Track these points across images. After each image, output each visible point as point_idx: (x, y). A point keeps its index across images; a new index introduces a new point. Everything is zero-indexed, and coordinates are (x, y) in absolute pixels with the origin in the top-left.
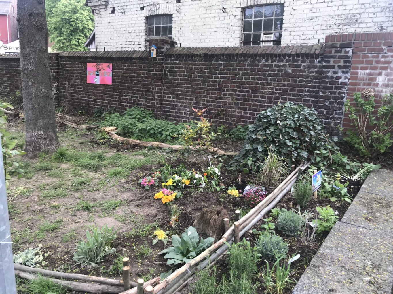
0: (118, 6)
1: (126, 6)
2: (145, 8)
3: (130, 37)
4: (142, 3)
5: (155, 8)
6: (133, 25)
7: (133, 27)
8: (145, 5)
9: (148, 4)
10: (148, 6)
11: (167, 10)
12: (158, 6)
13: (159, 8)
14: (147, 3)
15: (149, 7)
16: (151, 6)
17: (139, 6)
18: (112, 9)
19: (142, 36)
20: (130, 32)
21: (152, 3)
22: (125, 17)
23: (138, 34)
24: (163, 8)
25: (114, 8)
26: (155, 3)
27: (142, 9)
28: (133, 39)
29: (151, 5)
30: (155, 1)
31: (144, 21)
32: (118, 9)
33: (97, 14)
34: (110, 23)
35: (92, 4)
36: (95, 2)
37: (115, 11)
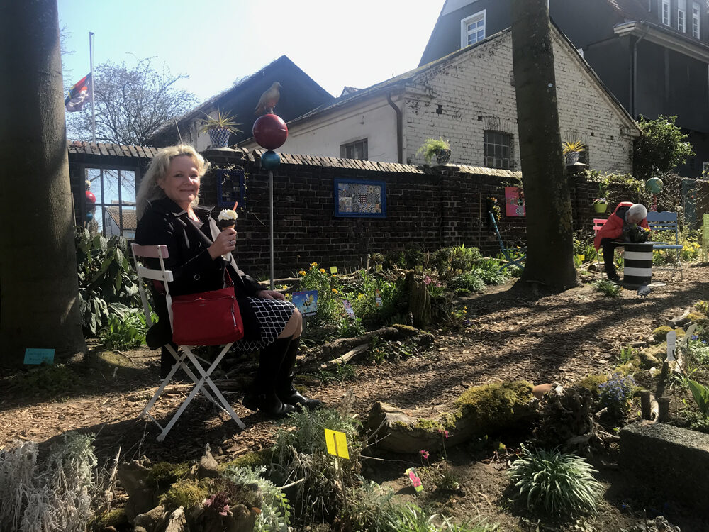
0: (448, 106)
1: (460, 109)
2: (483, 119)
3: (465, 154)
4: (480, 112)
5: (496, 122)
6: (469, 138)
7: (469, 140)
8: (484, 115)
9: (487, 115)
10: (486, 117)
11: (509, 128)
12: (498, 120)
13: (500, 123)
14: (486, 113)
15: (488, 118)
16: (491, 119)
17: (476, 113)
18: (437, 107)
19: (481, 154)
20: (464, 145)
21: (493, 116)
22: (458, 123)
23: (476, 151)
24: (503, 125)
25: (440, 106)
26: (496, 117)
27: (480, 118)
28: (469, 156)
29: (490, 117)
30: (496, 113)
31: (483, 136)
32: (447, 108)
33: (412, 107)
34: (433, 126)
35: (412, 90)
36: (419, 89)
37: (443, 112)
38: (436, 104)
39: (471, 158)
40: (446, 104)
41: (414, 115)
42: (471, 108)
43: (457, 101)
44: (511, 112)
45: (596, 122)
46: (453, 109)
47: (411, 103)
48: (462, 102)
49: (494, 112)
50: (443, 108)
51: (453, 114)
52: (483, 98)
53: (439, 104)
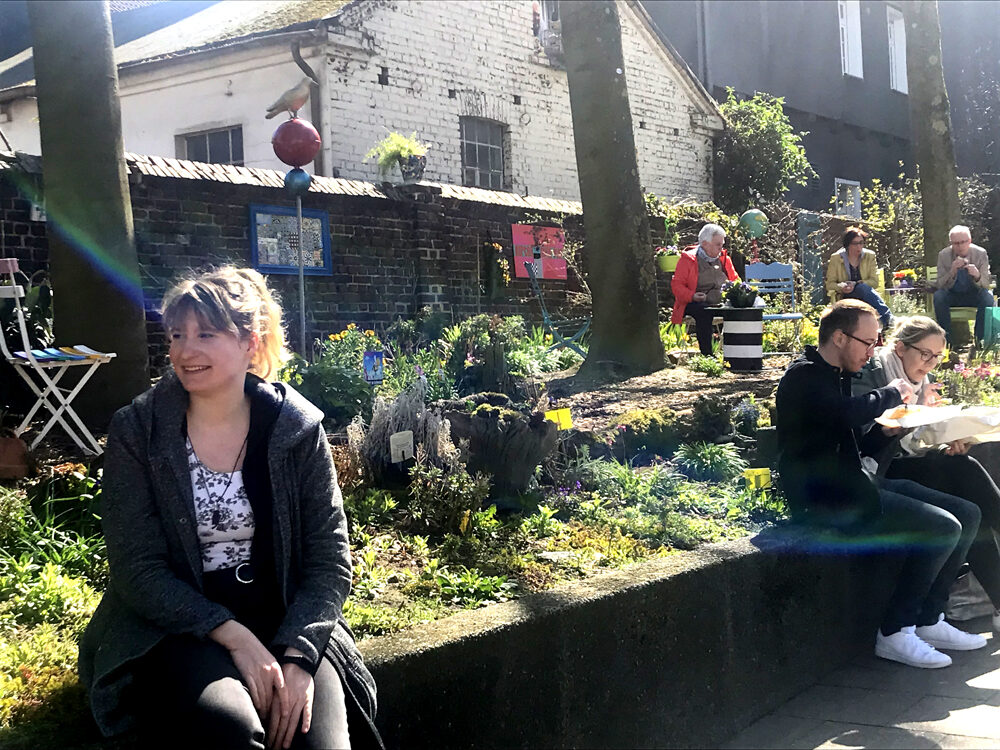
0: (398, 69)
2: (457, 95)
4: (452, 81)
5: (479, 102)
6: (434, 130)
7: (435, 135)
8: (459, 87)
9: (464, 88)
10: (463, 91)
11: (501, 113)
12: (482, 97)
13: (486, 103)
14: (462, 84)
15: (465, 94)
16: (470, 95)
17: (444, 84)
18: (381, 71)
19: (455, 162)
21: (473, 89)
22: (415, 102)
23: (447, 156)
24: (492, 106)
25: (385, 70)
26: (478, 90)
27: (452, 94)
29: (470, 91)
30: (479, 85)
31: (458, 127)
32: (396, 74)
33: (338, 70)
34: (373, 107)
35: (339, 39)
36: (350, 37)
37: (390, 80)
38: (377, 66)
39: (440, 170)
40: (396, 65)
41: (340, 86)
42: (438, 74)
43: (413, 60)
44: (504, 82)
45: (648, 101)
46: (406, 76)
47: (336, 64)
48: (421, 62)
49: (475, 83)
50: (390, 73)
51: (407, 84)
52: (456, 55)
53: (383, 65)
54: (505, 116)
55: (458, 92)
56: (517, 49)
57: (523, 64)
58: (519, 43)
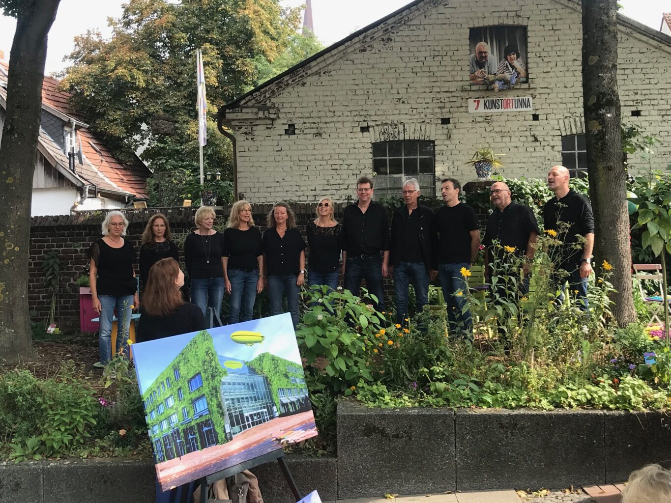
0: (305, 123)
1: (326, 123)
2: (371, 129)
3: (337, 177)
4: (364, 121)
5: (396, 130)
6: (344, 157)
7: (343, 160)
8: (371, 124)
9: (378, 123)
10: (377, 125)
11: (423, 133)
12: (401, 127)
13: (404, 130)
14: (376, 121)
15: (380, 127)
16: (386, 127)
17: (356, 124)
18: (287, 127)
20: (334, 167)
21: (390, 122)
22: (324, 141)
23: (358, 173)
24: (412, 130)
25: (292, 126)
26: (395, 122)
27: (364, 129)
29: (386, 124)
30: (396, 118)
31: (370, 150)
32: (303, 127)
33: (246, 133)
34: (280, 151)
35: (237, 116)
36: (248, 113)
37: (296, 131)
38: (283, 124)
39: (347, 182)
40: (302, 121)
41: (250, 142)
42: (346, 119)
43: (322, 114)
44: (428, 111)
45: (644, 92)
46: (314, 126)
47: (243, 130)
48: (330, 114)
49: (391, 118)
50: (296, 126)
51: (315, 131)
52: (369, 102)
53: (289, 123)
54: (428, 134)
55: (372, 126)
56: (447, 84)
57: (454, 94)
58: (450, 79)
